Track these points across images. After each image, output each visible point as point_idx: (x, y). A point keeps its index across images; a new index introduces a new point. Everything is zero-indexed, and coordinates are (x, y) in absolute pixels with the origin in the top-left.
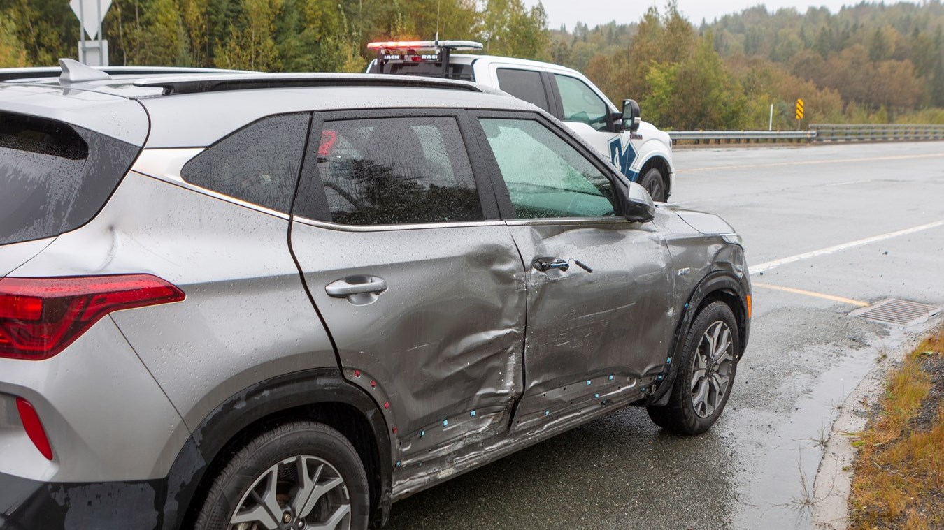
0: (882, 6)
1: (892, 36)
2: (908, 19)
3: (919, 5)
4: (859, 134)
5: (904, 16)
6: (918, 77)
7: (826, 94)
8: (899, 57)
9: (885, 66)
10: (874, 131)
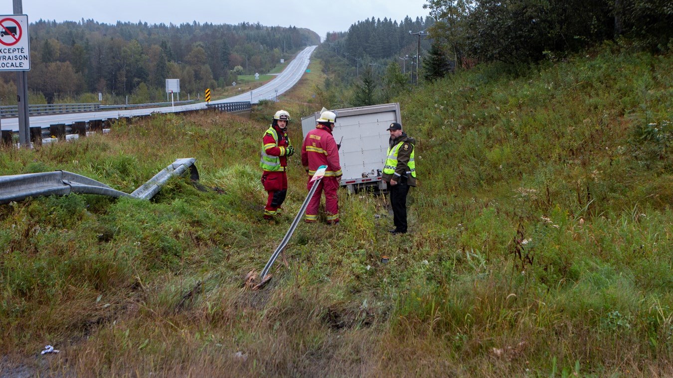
0: (54, 23)
1: (56, 45)
2: (71, 33)
3: (79, 23)
4: (38, 110)
5: (68, 31)
6: (77, 72)
7: (11, 86)
8: (63, 60)
9: (53, 66)
10: (38, 108)
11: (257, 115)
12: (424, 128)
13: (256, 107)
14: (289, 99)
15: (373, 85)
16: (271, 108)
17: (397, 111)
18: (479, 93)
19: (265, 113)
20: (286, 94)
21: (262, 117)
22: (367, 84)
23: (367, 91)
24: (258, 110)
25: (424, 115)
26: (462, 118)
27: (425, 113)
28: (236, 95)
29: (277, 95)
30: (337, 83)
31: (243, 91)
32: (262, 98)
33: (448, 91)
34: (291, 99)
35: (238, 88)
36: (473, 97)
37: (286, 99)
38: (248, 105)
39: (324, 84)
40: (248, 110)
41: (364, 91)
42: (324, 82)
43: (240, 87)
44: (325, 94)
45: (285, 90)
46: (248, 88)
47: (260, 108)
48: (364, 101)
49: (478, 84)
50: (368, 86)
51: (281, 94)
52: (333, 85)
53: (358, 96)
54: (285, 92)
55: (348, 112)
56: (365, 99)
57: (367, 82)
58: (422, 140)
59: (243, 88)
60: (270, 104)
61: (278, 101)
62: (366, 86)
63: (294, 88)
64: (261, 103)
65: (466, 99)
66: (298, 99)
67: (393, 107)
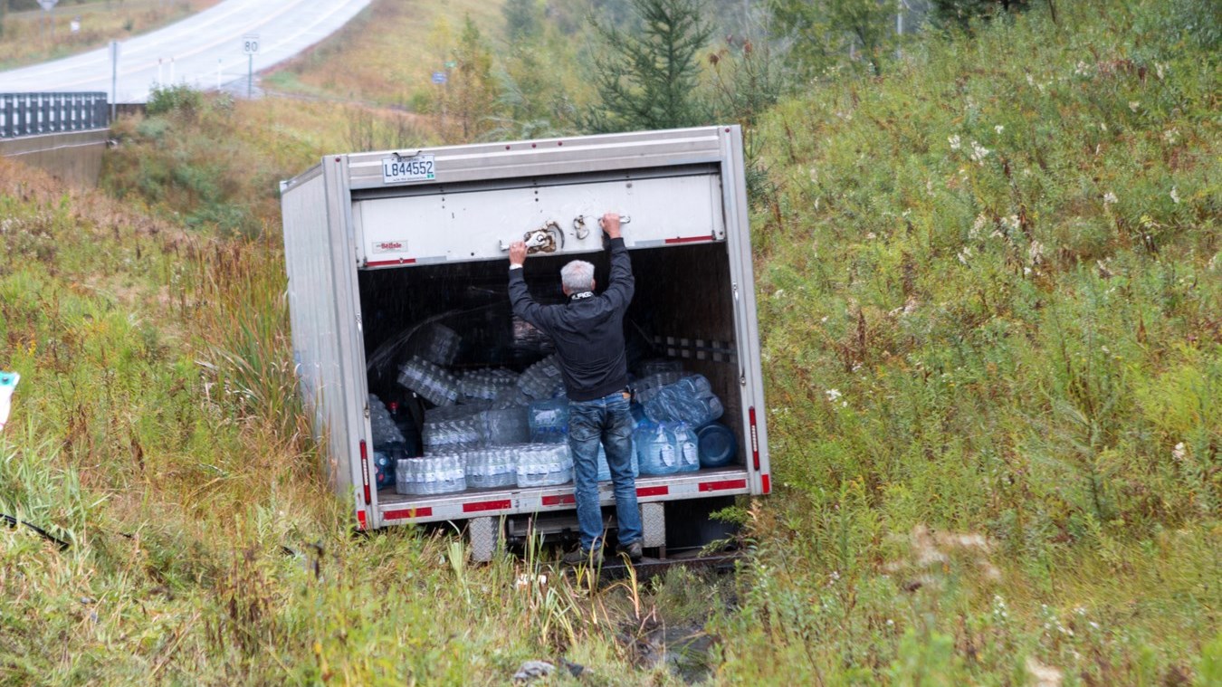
11: (135, 163)
12: (890, 253)
13: (136, 121)
14: (316, 90)
15: (692, 32)
16: (207, 128)
17: (727, 169)
18: (1168, 93)
19: (180, 152)
20: (300, 66)
21: (163, 173)
22: (664, 26)
23: (661, 63)
24: (142, 138)
25: (897, 190)
26: (1075, 212)
27: (907, 181)
28: (55, 54)
29: (257, 66)
30: (571, 17)
31: (90, 40)
32: (170, 79)
33: (1030, 78)
34: (326, 86)
35: (65, 23)
36: (1140, 111)
37: (299, 85)
38: (102, 110)
39: (504, 21)
40: (94, 136)
41: (644, 64)
42: (505, 11)
43: (80, 20)
44: (500, 70)
45: (305, 44)
46: (119, 24)
47: (155, 124)
48: (642, 113)
49: (1172, 48)
50: (668, 37)
51: (281, 64)
52: (549, 27)
53: (615, 88)
54: (305, 52)
55: (486, 162)
56: (649, 104)
57: (662, 16)
58: (867, 313)
59: (95, 24)
60: (205, 112)
61: (258, 94)
62: (658, 39)
63: (351, 34)
64: (162, 104)
65: (1108, 120)
66: (364, 92)
67: (709, 146)
